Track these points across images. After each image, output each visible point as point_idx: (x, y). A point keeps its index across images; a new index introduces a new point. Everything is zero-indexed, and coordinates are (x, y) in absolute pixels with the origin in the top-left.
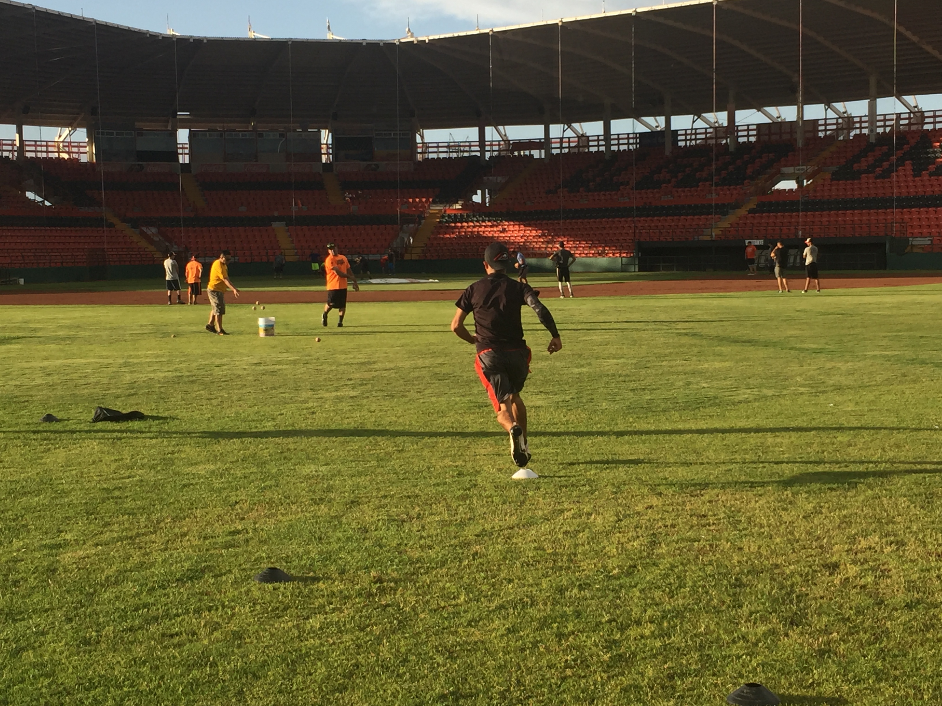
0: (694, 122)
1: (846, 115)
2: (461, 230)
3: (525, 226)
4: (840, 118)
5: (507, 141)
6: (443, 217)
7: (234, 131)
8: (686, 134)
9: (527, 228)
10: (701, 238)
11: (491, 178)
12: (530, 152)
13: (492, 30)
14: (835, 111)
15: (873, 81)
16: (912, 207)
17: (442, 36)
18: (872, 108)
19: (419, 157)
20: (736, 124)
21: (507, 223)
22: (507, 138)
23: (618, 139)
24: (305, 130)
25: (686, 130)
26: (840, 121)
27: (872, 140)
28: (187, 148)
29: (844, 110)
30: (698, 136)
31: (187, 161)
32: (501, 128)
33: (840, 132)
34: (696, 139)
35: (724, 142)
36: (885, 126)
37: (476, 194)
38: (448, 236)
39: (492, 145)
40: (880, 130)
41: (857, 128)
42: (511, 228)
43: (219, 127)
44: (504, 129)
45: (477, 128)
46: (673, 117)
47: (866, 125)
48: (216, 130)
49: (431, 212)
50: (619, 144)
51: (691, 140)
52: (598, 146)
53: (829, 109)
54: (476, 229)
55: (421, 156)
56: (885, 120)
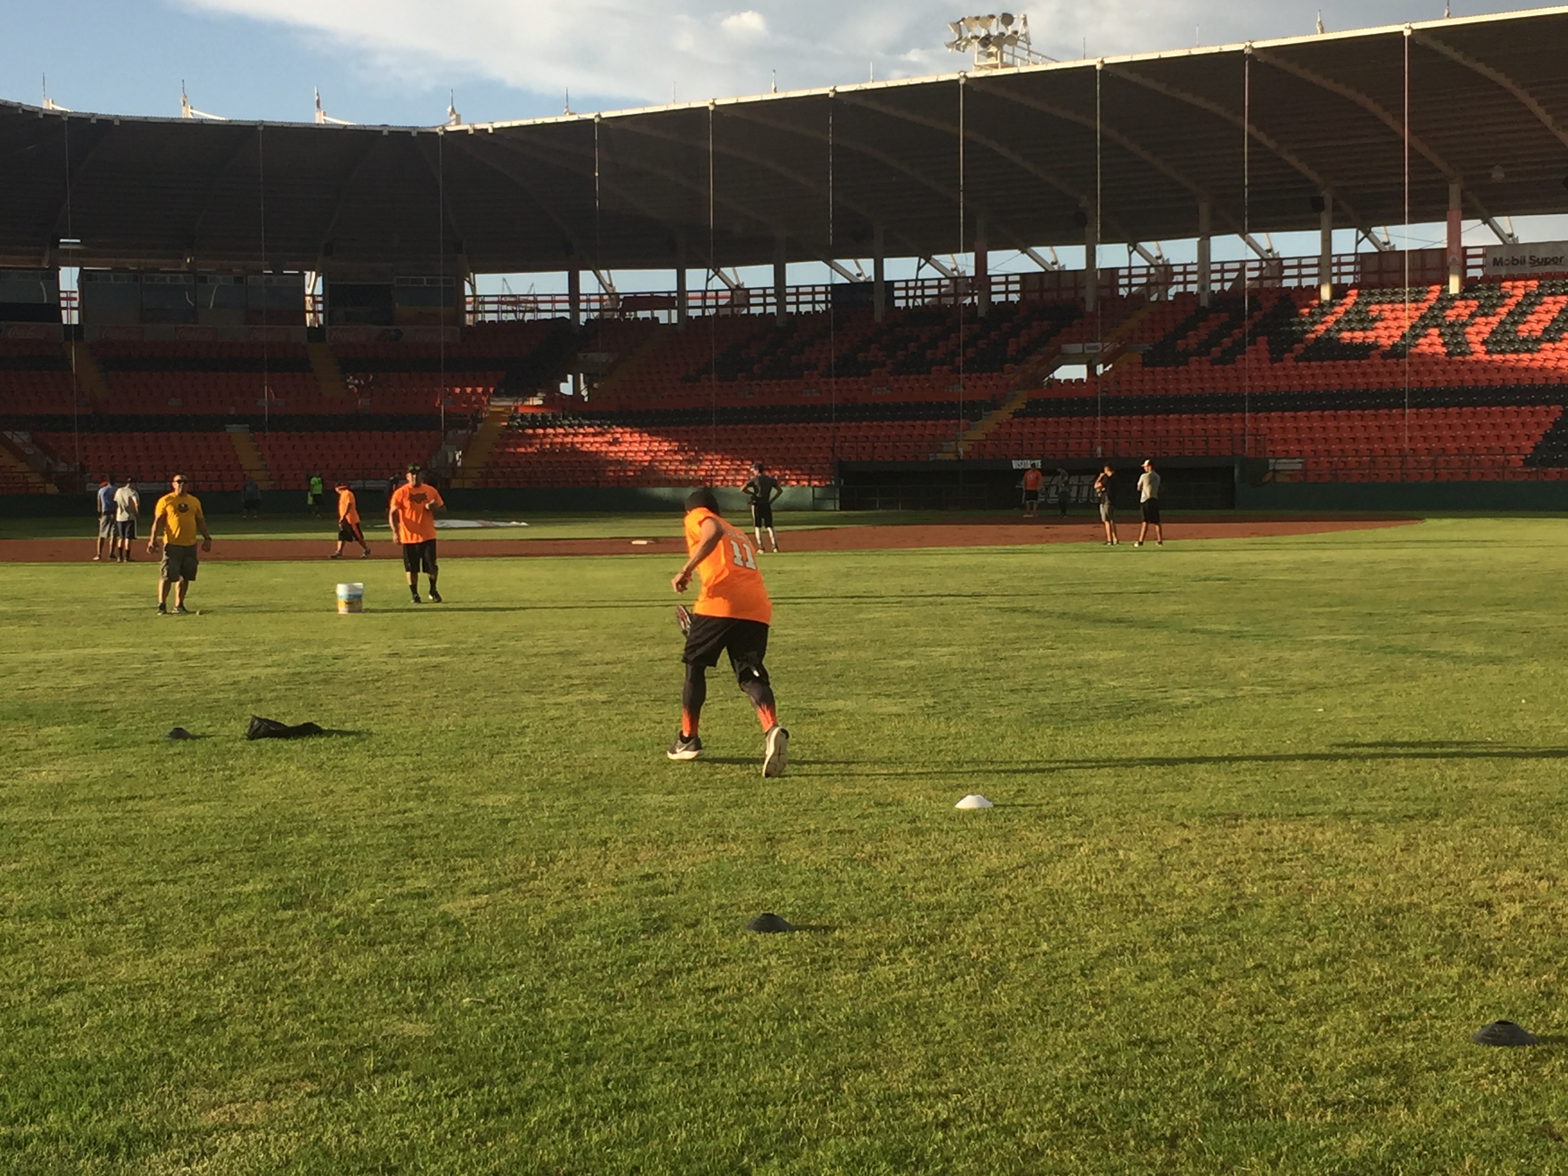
0: (919, 268)
1: (1160, 261)
2: (545, 440)
3: (650, 435)
4: (1152, 266)
5: (614, 296)
6: (513, 418)
7: (157, 271)
8: (907, 288)
9: (655, 438)
10: (940, 456)
11: (590, 355)
12: (652, 314)
13: (599, 116)
14: (1144, 254)
15: (1204, 209)
16: (1270, 410)
17: (516, 123)
18: (1204, 251)
19: (469, 318)
20: (989, 273)
21: (620, 430)
22: (614, 289)
23: (797, 294)
24: (278, 272)
25: (907, 281)
26: (1152, 271)
27: (1204, 302)
28: (75, 299)
29: (1158, 254)
30: (927, 292)
31: (75, 321)
32: (603, 273)
33: (1152, 288)
34: (923, 296)
35: (968, 301)
36: (1222, 281)
37: (566, 381)
38: (523, 450)
39: (588, 301)
40: (1216, 287)
41: (1178, 283)
42: (627, 437)
43: (131, 264)
44: (609, 275)
45: (566, 273)
46: (886, 261)
47: (1194, 277)
48: (126, 270)
49: (492, 409)
50: (798, 303)
51: (915, 297)
52: (765, 305)
53: (1135, 253)
54: (568, 439)
55: (472, 317)
56: (1222, 271)
